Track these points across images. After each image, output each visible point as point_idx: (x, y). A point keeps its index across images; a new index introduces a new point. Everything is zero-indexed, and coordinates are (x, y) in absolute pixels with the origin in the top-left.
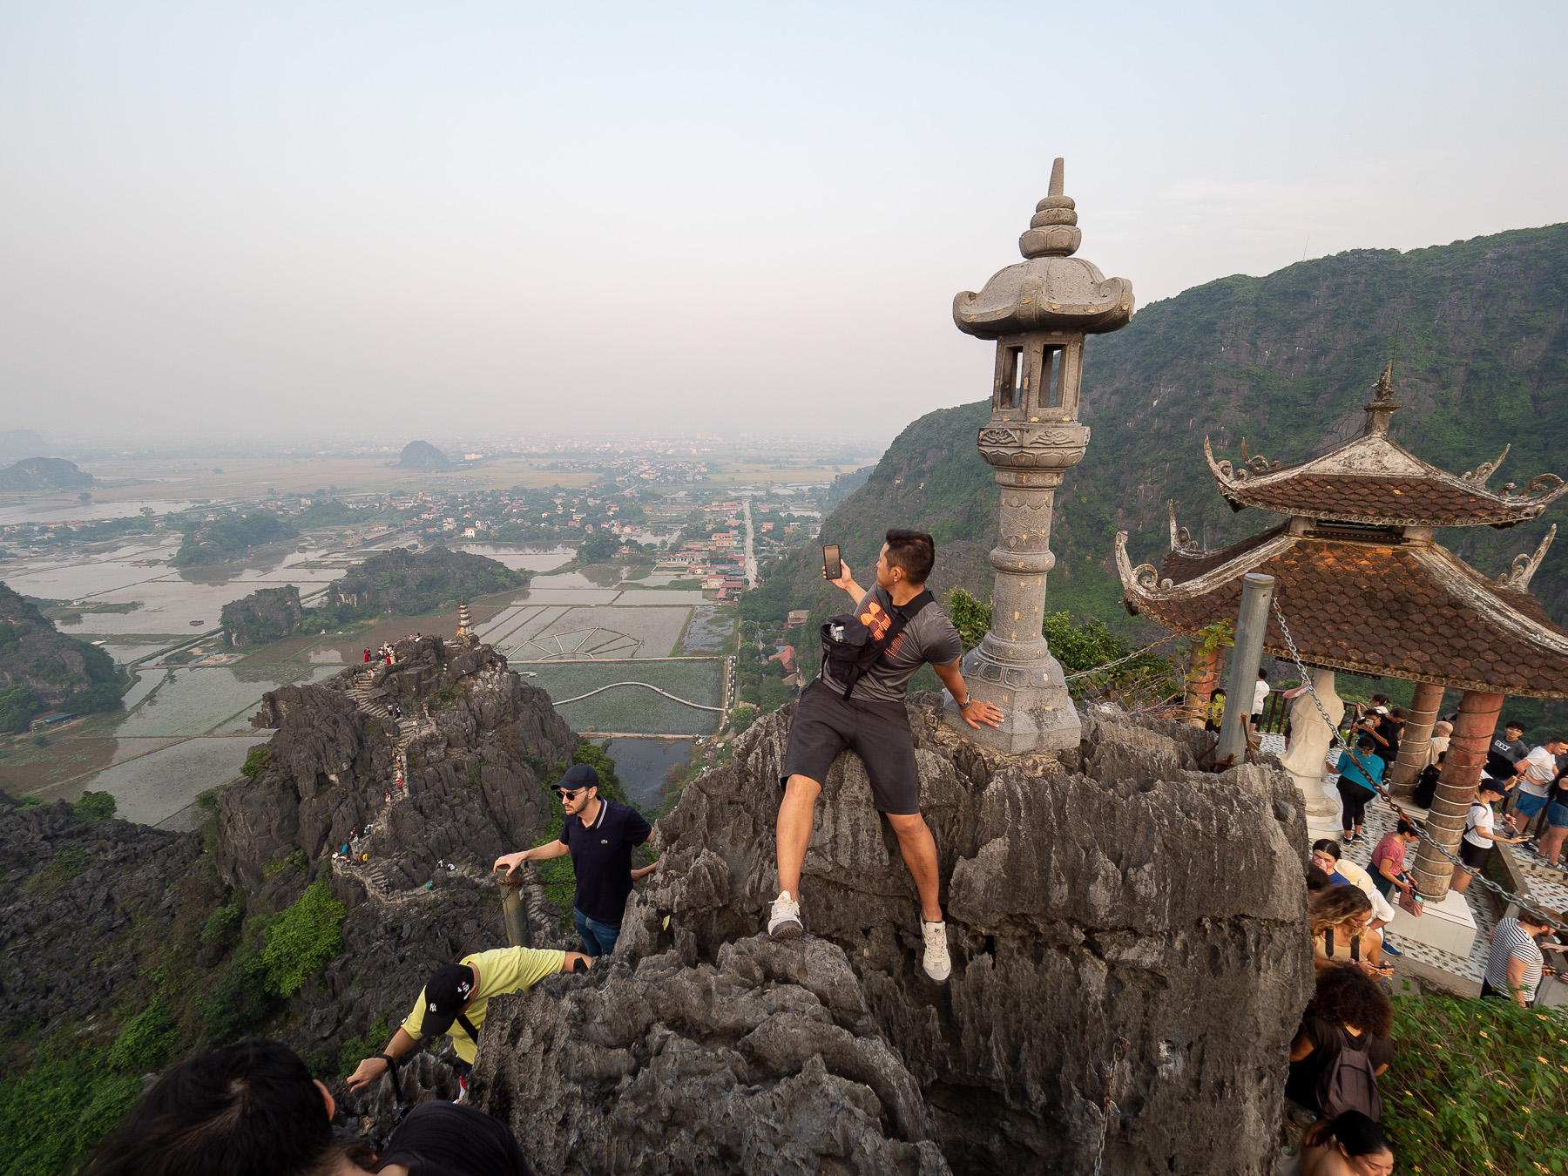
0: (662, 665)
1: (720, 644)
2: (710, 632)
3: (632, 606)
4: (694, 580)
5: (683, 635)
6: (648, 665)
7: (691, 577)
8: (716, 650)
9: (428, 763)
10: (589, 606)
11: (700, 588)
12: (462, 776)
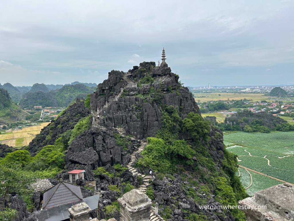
9: (128, 95)
12: (137, 103)
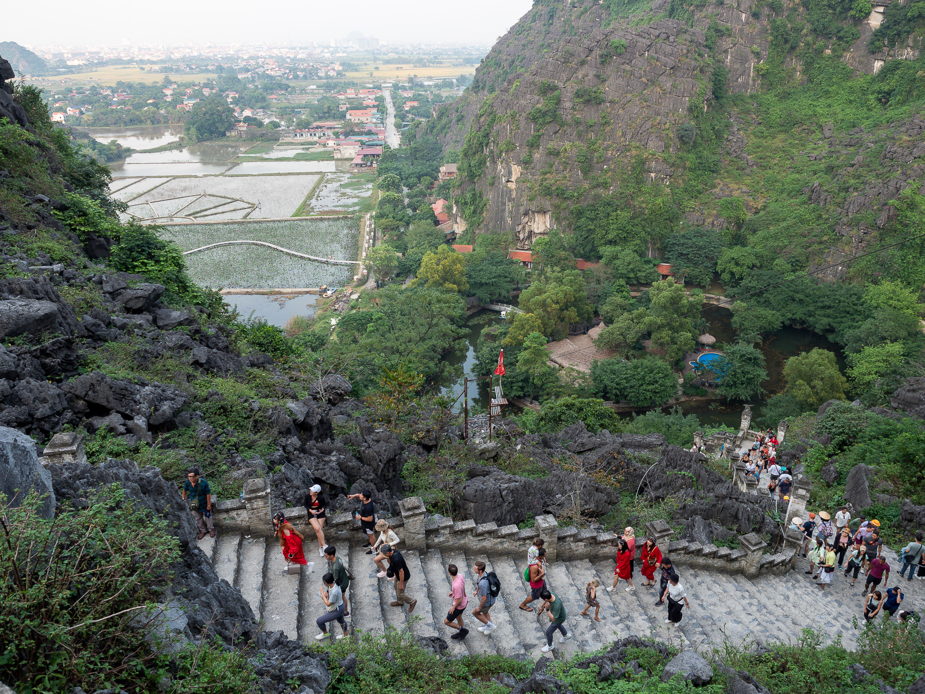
0: (283, 224)
1: (355, 205)
2: (344, 194)
3: (247, 175)
4: (325, 152)
5: (310, 197)
6: (264, 225)
7: (322, 149)
8: (351, 209)
10: (196, 177)
11: (332, 159)
